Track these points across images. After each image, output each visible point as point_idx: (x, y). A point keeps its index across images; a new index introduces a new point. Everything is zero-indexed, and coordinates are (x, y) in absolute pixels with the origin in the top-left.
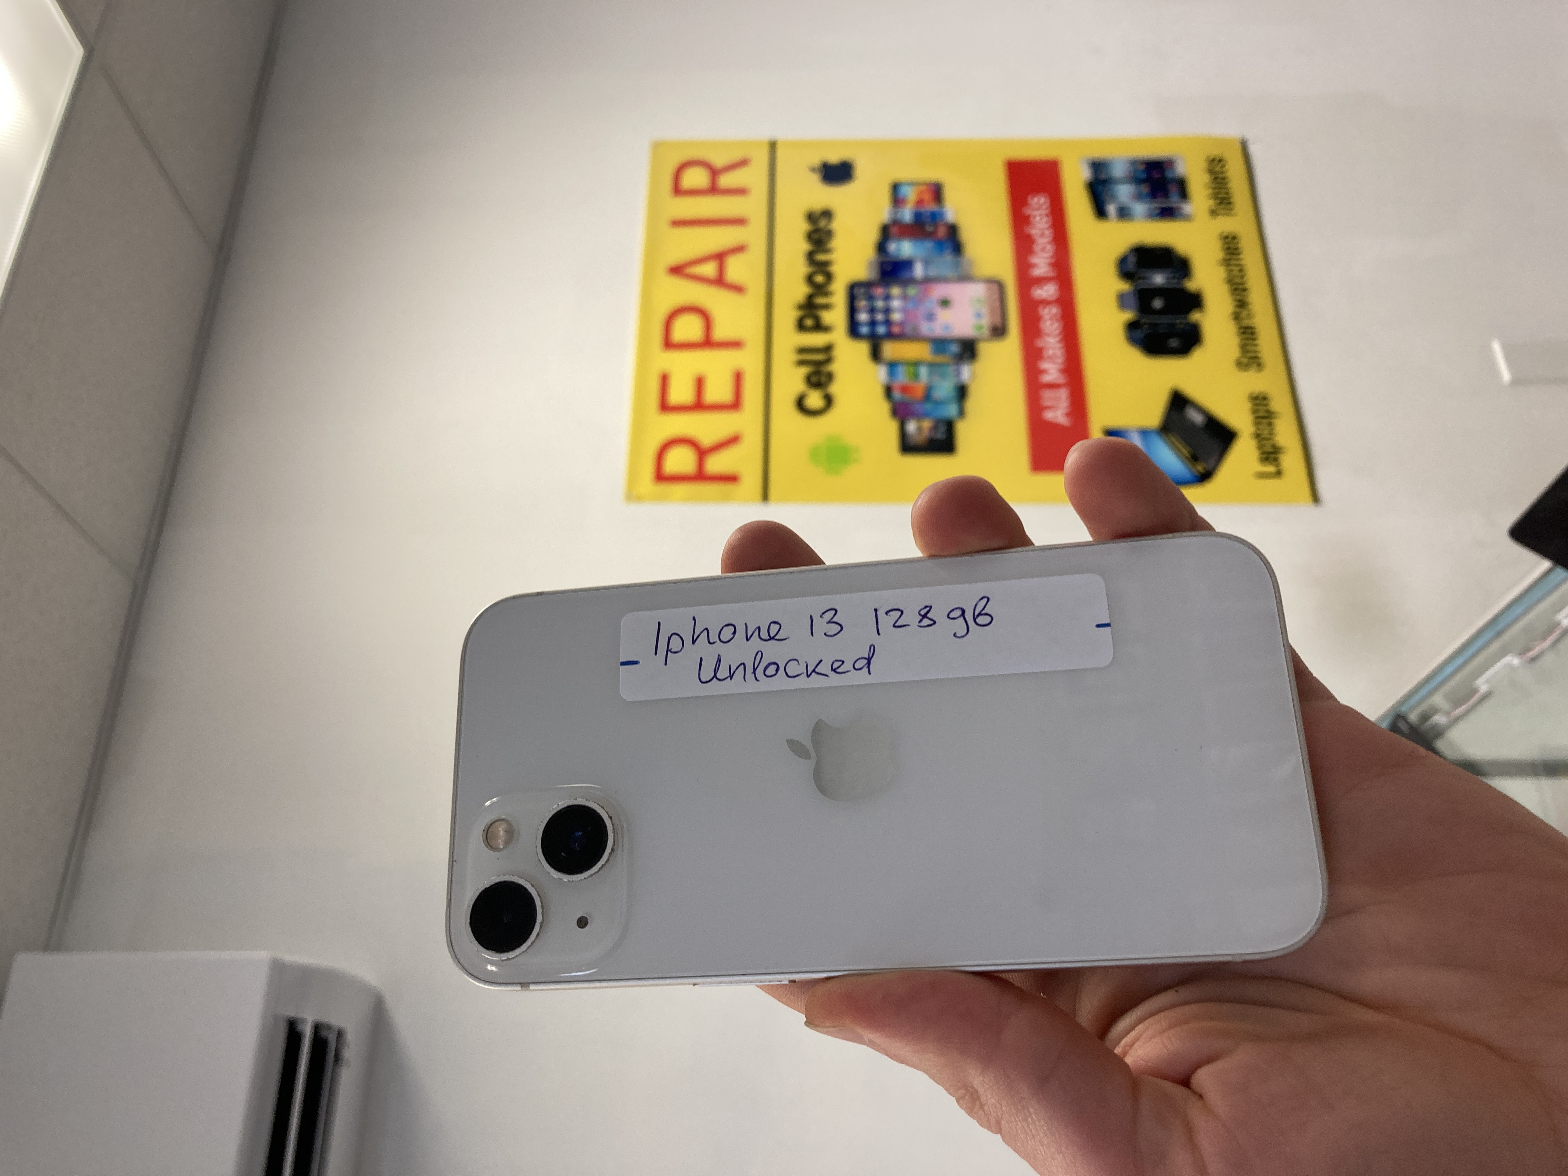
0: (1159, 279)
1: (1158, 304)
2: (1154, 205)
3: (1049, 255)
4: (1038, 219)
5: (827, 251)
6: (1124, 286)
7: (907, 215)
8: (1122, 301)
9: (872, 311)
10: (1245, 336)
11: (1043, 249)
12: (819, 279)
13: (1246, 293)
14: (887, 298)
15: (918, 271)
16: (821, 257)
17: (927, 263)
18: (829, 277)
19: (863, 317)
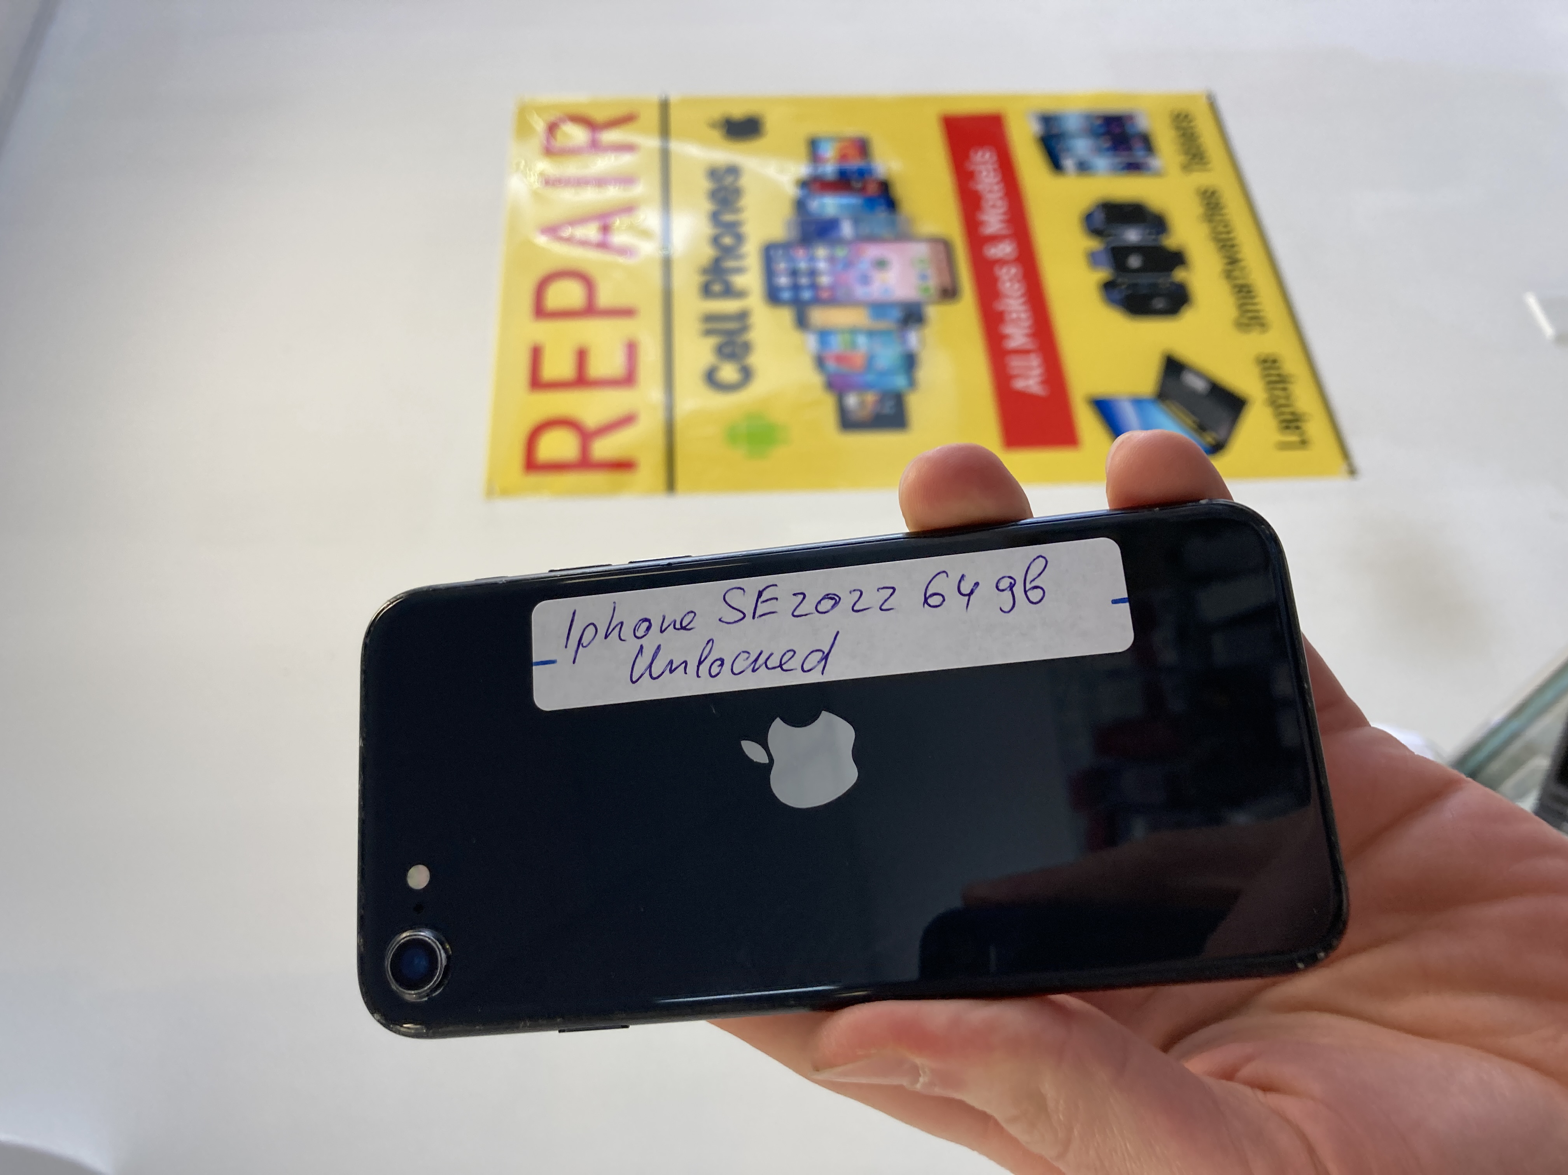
0: (1132, 235)
1: (1134, 262)
2: (1117, 160)
3: (1002, 210)
4: (984, 173)
5: (737, 211)
6: (1094, 244)
7: (829, 169)
8: (1093, 259)
9: (794, 273)
10: (1243, 294)
11: (994, 206)
12: (727, 240)
13: (1236, 249)
14: (812, 259)
15: (847, 229)
16: (728, 217)
17: (856, 221)
18: (739, 238)
19: (783, 281)
